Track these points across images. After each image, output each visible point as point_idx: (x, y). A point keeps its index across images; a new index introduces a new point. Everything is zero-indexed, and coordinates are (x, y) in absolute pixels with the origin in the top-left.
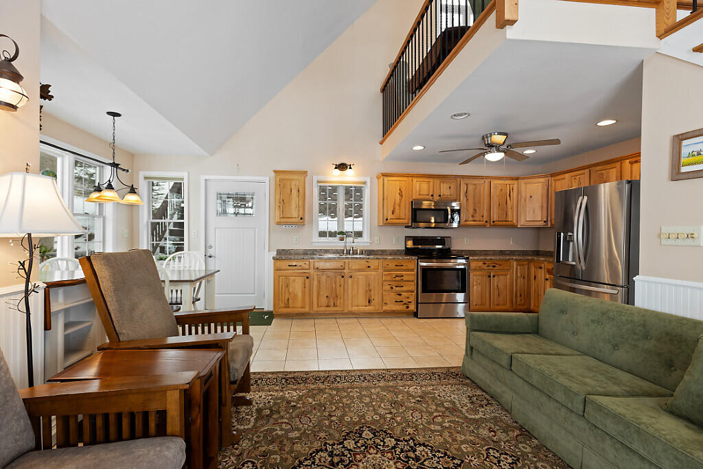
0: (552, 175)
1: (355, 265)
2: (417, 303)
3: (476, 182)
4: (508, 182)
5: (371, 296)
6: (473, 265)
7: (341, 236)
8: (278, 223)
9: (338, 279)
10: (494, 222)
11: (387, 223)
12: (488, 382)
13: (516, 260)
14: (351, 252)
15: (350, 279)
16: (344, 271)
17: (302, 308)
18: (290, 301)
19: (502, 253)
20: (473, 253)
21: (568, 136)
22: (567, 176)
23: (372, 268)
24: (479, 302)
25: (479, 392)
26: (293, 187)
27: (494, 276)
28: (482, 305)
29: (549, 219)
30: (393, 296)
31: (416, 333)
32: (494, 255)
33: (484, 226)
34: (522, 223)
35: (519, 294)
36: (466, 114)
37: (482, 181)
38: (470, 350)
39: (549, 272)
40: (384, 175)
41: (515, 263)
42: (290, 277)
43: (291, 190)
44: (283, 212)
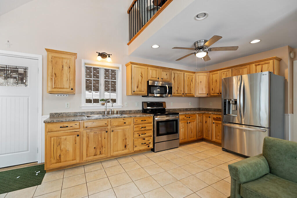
1: (115, 123)
2: (154, 143)
3: (178, 72)
4: (191, 74)
5: (126, 143)
6: (181, 117)
7: (103, 102)
8: (51, 93)
9: (103, 134)
10: (186, 94)
11: (134, 94)
13: (198, 114)
14: (110, 113)
15: (112, 133)
16: (108, 127)
17: (73, 160)
18: (62, 157)
20: (175, 110)
23: (127, 123)
24: (183, 138)
26: (64, 64)
27: (189, 123)
29: (209, 93)
30: (140, 141)
33: (181, 96)
34: (197, 95)
35: (199, 131)
37: (181, 72)
39: (215, 119)
40: (132, 63)
41: (197, 115)
42: (62, 137)
43: (63, 66)
44: (55, 83)
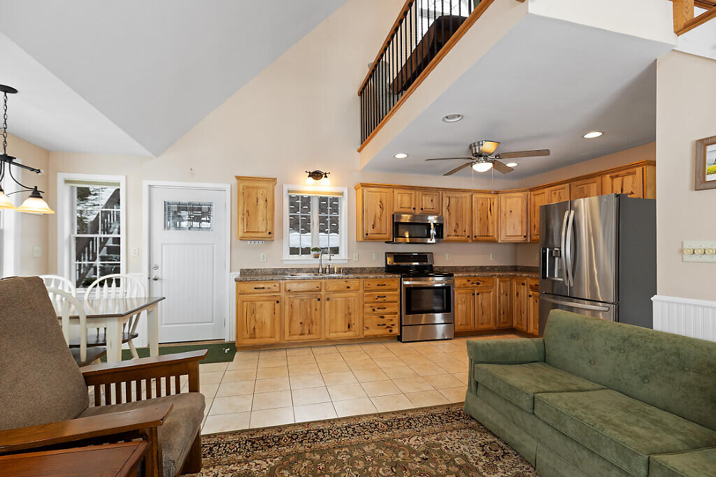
0: (531, 190)
1: (332, 286)
2: (401, 326)
3: (458, 195)
4: (488, 196)
5: (351, 320)
6: (458, 283)
7: (316, 252)
8: (242, 239)
9: (313, 303)
10: (475, 237)
11: (367, 238)
13: (499, 276)
14: (327, 270)
15: (327, 302)
16: (320, 293)
17: (271, 337)
18: (257, 330)
19: (482, 269)
20: (456, 269)
21: (557, 147)
22: (546, 190)
23: (352, 288)
24: (464, 322)
25: (490, 439)
26: (260, 196)
27: (478, 294)
28: (467, 324)
29: (529, 234)
30: (375, 319)
31: (403, 362)
32: (474, 271)
33: (466, 242)
34: (502, 238)
35: (502, 313)
36: (459, 116)
37: (464, 195)
38: (475, 385)
39: (534, 288)
40: (364, 185)
41: (498, 280)
42: (257, 303)
43: (257, 200)
44: (247, 226)
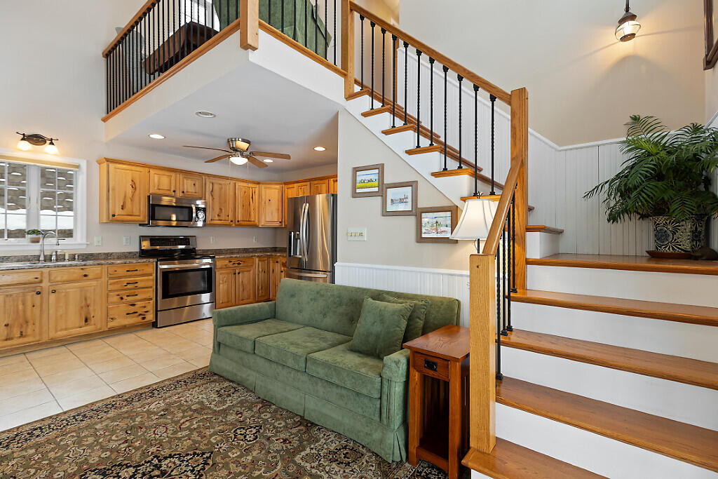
0: (285, 184)
1: (61, 275)
2: (157, 311)
3: (222, 182)
4: (250, 185)
5: (89, 313)
6: (219, 264)
7: (34, 236)
9: (29, 298)
10: (238, 221)
11: (113, 219)
12: (235, 371)
13: (259, 257)
14: (54, 258)
15: (53, 296)
16: (41, 285)
19: (246, 250)
20: (219, 252)
22: (296, 185)
23: (90, 277)
24: (226, 300)
25: (226, 384)
28: (228, 302)
29: (283, 221)
30: (124, 308)
31: (156, 346)
32: (238, 253)
33: (229, 226)
34: (262, 223)
35: (260, 288)
36: (211, 114)
37: (228, 182)
38: (218, 345)
39: (284, 265)
40: (108, 160)
41: (257, 260)
